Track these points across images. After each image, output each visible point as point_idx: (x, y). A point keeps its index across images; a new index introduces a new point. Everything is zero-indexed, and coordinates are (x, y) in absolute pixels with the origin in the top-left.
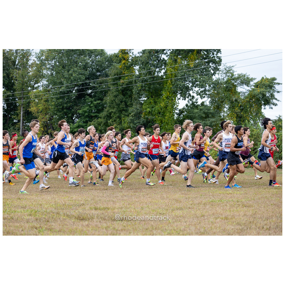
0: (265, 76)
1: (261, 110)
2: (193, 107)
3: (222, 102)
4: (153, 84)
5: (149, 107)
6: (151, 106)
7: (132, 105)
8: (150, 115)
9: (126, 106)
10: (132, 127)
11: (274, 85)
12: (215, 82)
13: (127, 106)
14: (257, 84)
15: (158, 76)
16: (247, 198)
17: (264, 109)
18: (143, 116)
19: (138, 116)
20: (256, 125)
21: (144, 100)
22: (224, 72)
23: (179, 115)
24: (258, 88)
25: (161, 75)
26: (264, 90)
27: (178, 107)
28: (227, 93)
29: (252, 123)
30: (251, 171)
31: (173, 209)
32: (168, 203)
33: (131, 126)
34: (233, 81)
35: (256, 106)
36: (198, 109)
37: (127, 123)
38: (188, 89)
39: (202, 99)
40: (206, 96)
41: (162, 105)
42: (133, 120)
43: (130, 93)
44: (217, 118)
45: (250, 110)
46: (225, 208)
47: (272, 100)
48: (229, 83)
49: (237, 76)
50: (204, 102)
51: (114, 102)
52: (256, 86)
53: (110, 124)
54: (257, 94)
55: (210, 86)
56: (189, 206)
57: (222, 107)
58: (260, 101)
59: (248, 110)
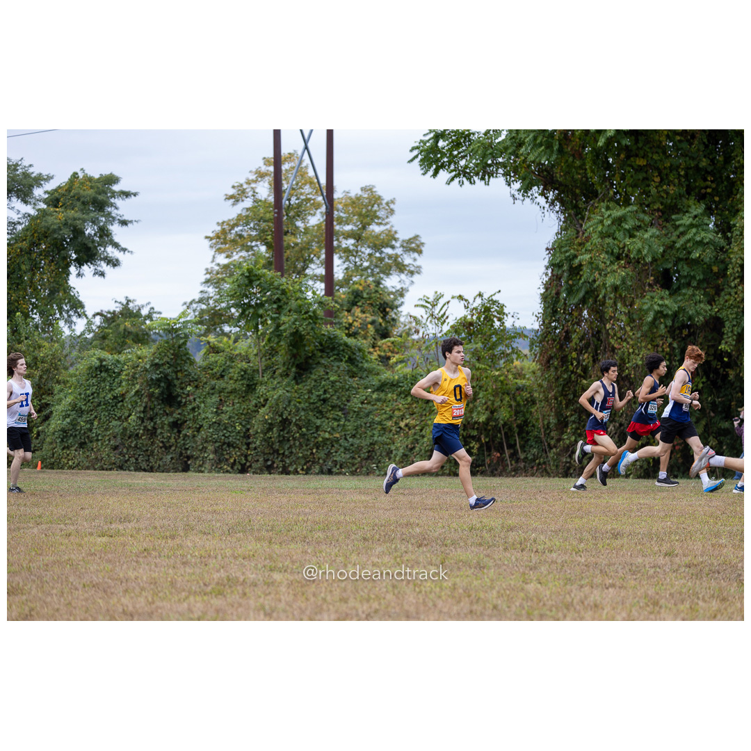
0: (82, 169)
1: (66, 279)
11: (112, 200)
14: (56, 195)
17: (79, 275)
20: (51, 329)
24: (57, 207)
26: (78, 215)
29: (36, 320)
30: (30, 477)
35: (51, 266)
45: (31, 280)
47: (102, 249)
52: (51, 200)
54: (55, 227)
58: (62, 252)
59: (26, 278)
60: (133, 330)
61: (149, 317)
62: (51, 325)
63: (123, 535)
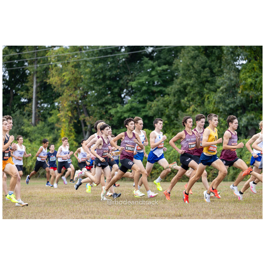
5: (251, 76)
6: (254, 75)
7: (221, 73)
8: (252, 89)
9: (211, 74)
10: (221, 110)
13: (213, 74)
18: (240, 92)
19: (231, 91)
21: (242, 64)
33: (219, 109)
37: (213, 104)
42: (224, 98)
43: (218, 52)
51: (191, 67)
53: (185, 105)
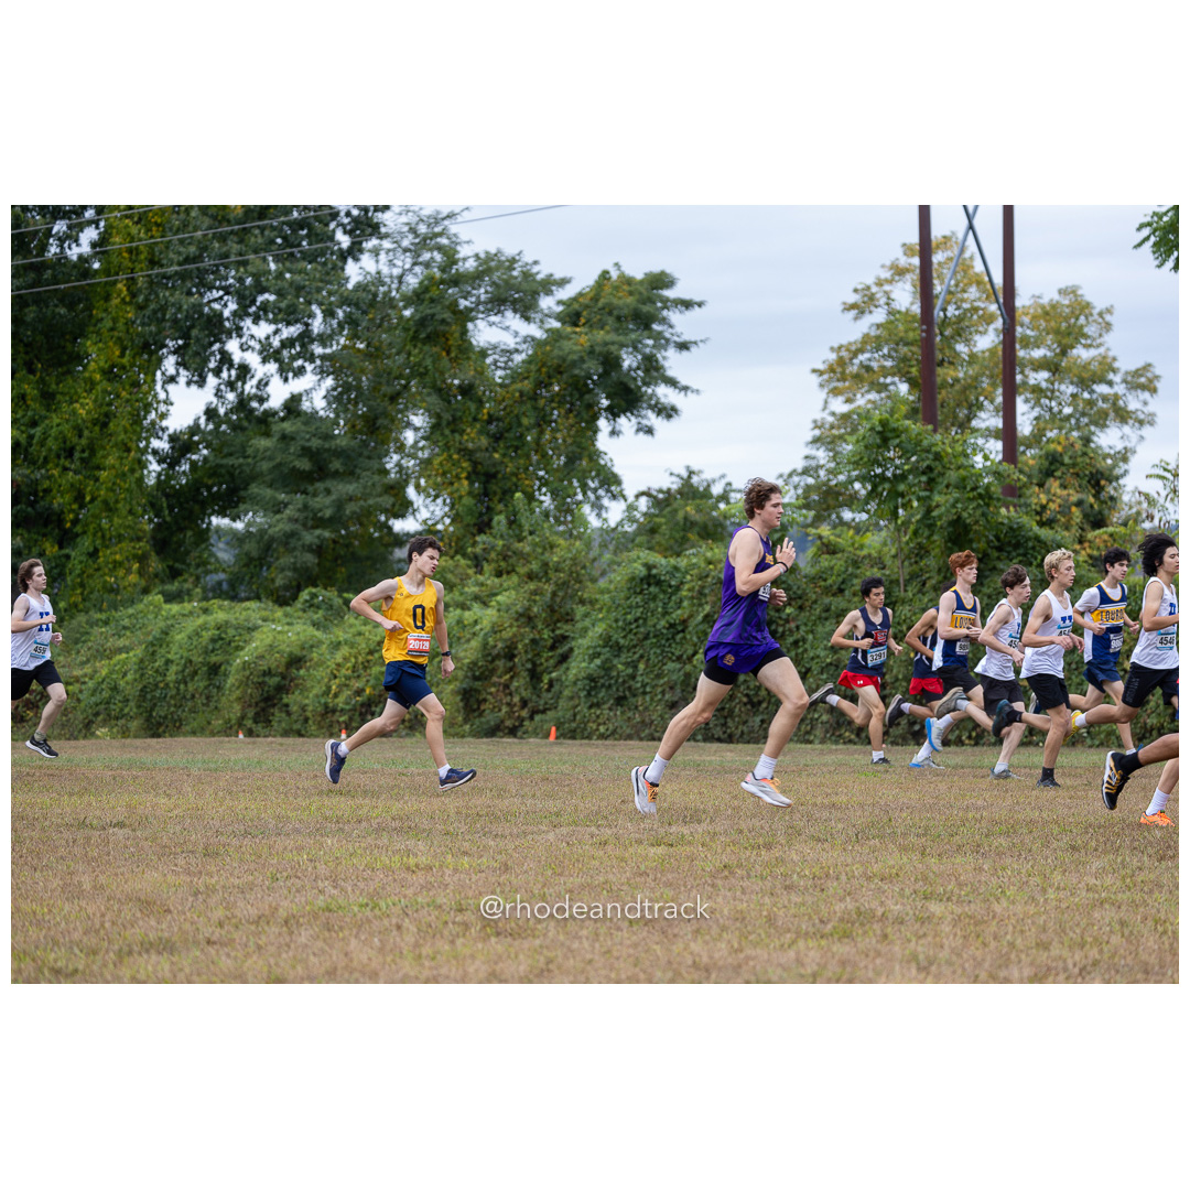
0: (617, 264)
1: (593, 440)
2: (245, 424)
3: (393, 398)
4: (36, 302)
11: (665, 313)
12: (354, 297)
14: (576, 306)
15: (62, 259)
16: (507, 889)
17: (614, 433)
20: (569, 518)
22: (405, 243)
23: (172, 466)
24: (576, 325)
25: (80, 257)
26: (612, 337)
27: (164, 423)
28: (421, 350)
29: (546, 505)
30: (539, 753)
31: (126, 949)
32: (103, 915)
34: (450, 291)
35: (568, 419)
36: (267, 434)
38: (216, 328)
39: (286, 380)
40: (309, 367)
41: (84, 408)
44: (367, 478)
45: (538, 442)
46: (394, 943)
47: (650, 391)
48: (432, 301)
49: (471, 265)
50: (300, 395)
52: (569, 315)
54: (575, 357)
55: (329, 313)
56: (207, 931)
57: (393, 421)
58: (587, 397)
59: (529, 438)
60: (698, 518)
61: (724, 497)
62: (569, 511)
63: (689, 843)
